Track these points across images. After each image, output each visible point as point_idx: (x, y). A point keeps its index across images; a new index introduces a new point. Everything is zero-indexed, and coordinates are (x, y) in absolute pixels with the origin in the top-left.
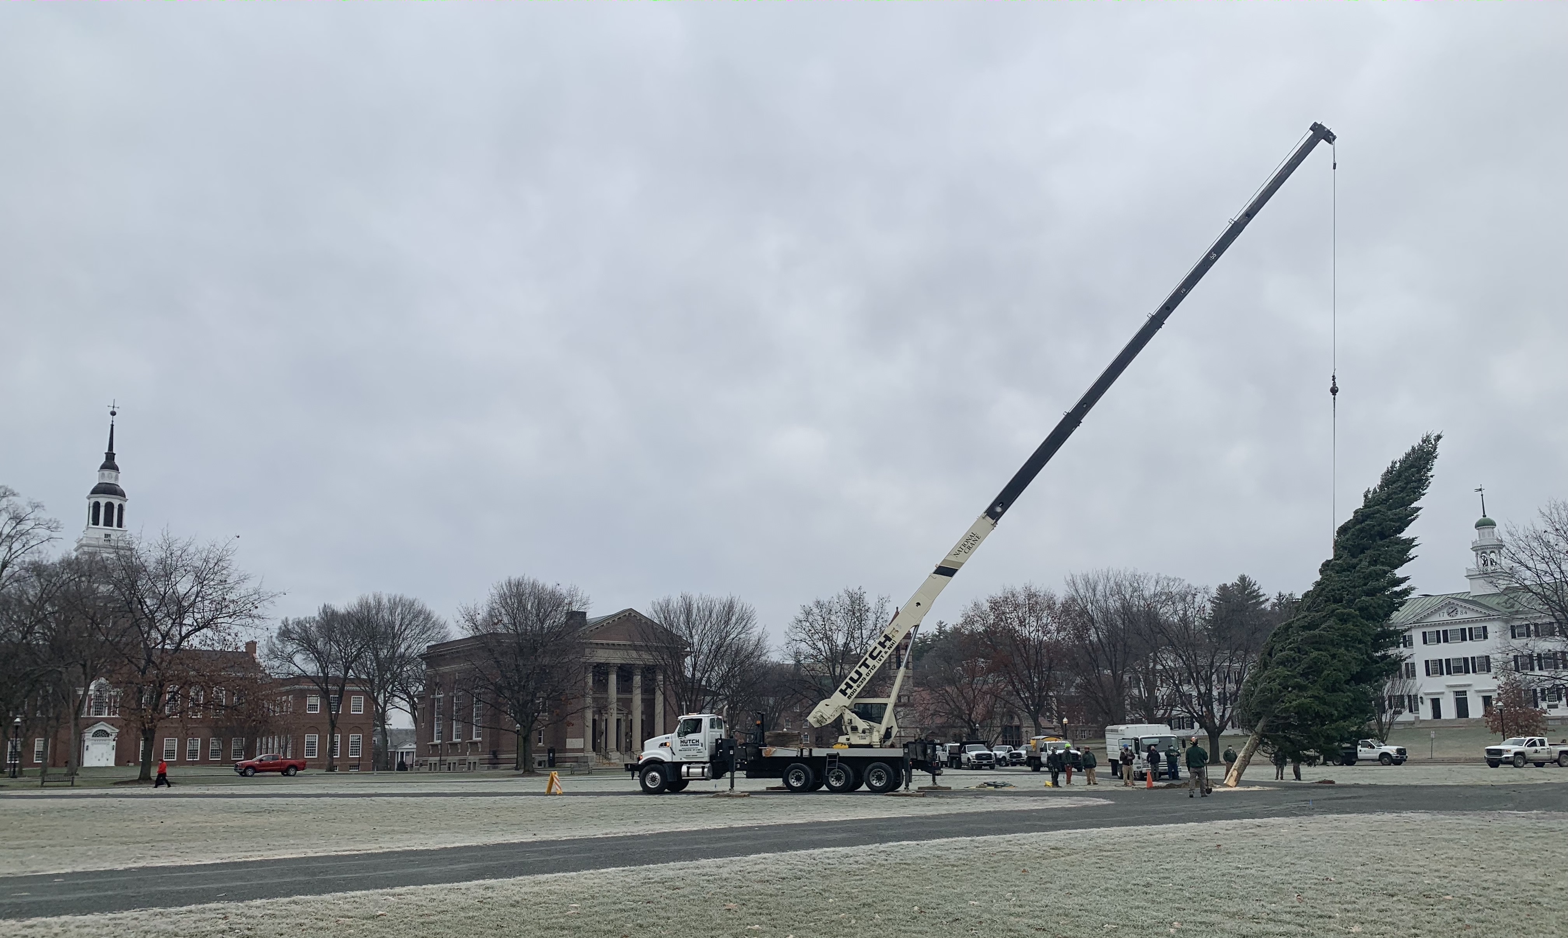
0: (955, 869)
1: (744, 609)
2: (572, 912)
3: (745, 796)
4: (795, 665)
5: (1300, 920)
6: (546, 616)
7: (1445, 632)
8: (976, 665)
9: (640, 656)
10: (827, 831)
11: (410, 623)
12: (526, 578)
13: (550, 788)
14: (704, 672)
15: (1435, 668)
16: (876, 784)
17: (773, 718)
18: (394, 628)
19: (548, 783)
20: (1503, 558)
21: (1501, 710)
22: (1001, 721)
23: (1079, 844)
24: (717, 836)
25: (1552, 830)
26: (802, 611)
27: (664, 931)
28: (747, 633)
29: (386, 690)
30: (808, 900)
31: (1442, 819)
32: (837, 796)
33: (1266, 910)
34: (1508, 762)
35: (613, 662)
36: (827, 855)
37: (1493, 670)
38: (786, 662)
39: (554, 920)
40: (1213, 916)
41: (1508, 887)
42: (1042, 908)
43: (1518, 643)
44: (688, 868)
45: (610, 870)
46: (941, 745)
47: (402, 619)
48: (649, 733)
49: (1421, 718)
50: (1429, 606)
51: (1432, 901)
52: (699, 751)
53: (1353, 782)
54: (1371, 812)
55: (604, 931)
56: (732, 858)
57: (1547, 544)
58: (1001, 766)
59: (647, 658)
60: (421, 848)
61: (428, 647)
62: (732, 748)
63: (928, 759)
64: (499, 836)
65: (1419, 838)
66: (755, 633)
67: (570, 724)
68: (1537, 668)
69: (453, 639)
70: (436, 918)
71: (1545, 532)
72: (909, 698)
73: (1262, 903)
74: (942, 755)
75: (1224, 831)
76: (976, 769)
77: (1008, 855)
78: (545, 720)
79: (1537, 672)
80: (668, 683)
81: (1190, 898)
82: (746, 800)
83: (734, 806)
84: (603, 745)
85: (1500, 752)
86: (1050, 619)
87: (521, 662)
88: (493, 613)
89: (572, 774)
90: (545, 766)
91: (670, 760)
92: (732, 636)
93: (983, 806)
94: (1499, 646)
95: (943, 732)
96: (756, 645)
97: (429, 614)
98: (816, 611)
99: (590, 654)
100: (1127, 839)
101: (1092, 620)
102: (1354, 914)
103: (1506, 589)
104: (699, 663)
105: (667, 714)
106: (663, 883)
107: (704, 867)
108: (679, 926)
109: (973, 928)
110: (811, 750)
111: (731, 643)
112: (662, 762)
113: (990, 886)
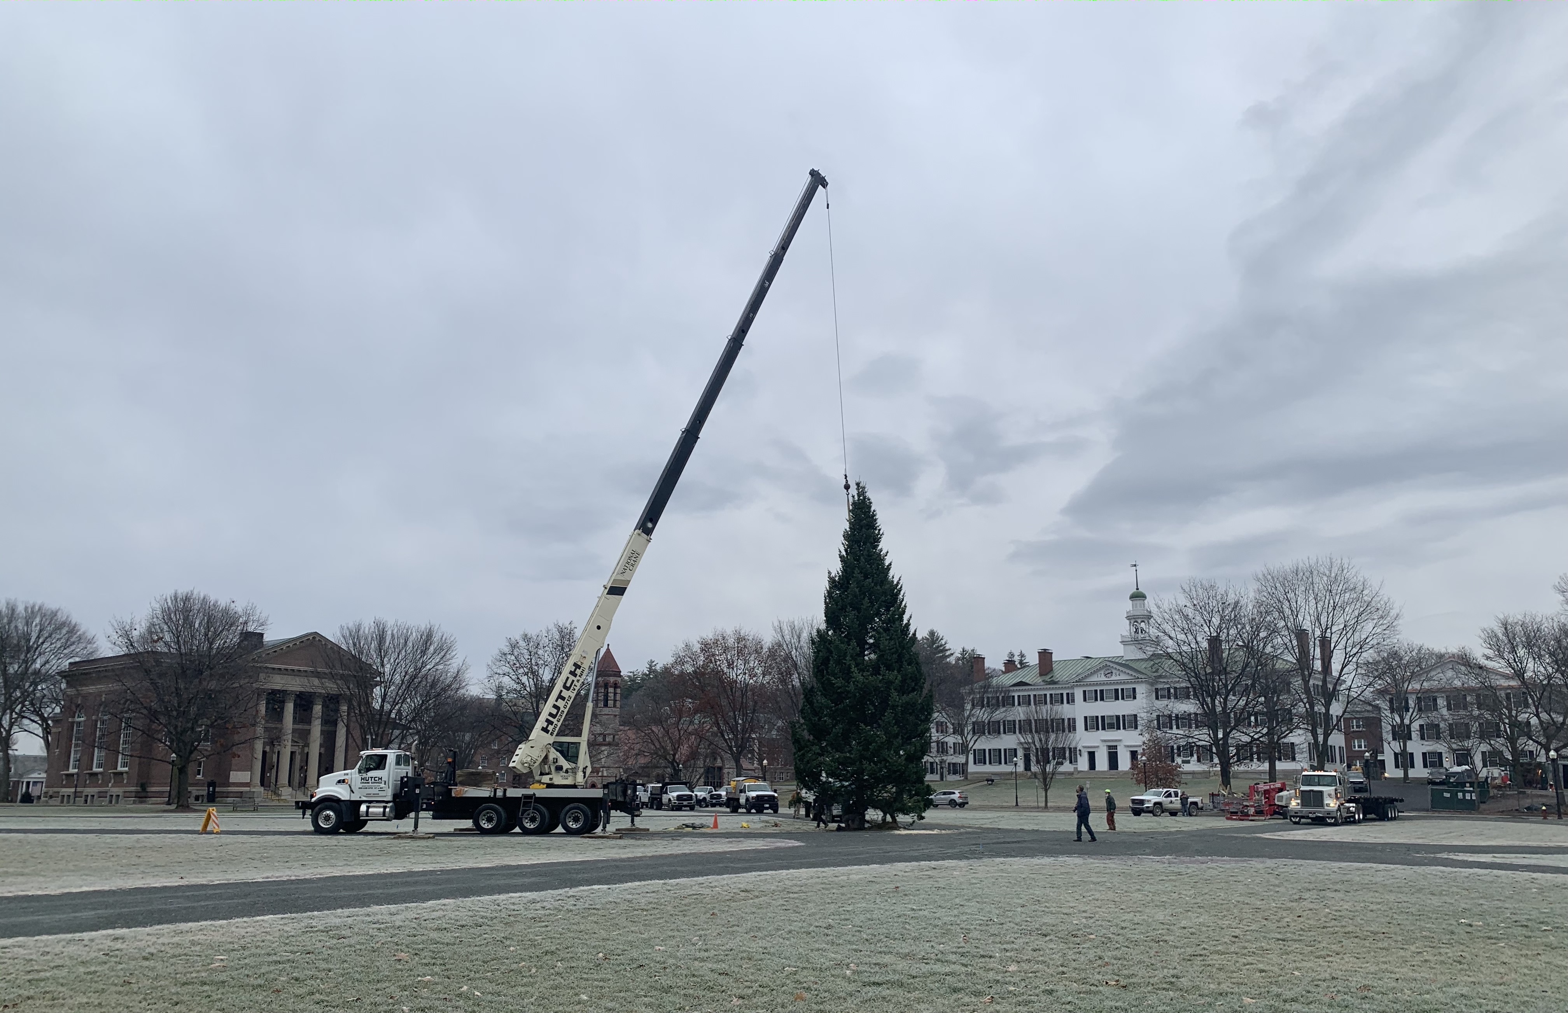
0: (645, 913)
1: (444, 639)
2: (217, 964)
3: (429, 838)
4: (496, 699)
5: (964, 961)
6: (217, 635)
7: (1102, 691)
8: (683, 706)
9: (322, 683)
10: (515, 875)
11: (50, 636)
12: (195, 593)
13: (206, 825)
14: (395, 703)
15: (1094, 723)
16: (573, 825)
17: (469, 755)
18: (29, 640)
19: (204, 820)
20: (1151, 628)
21: (1144, 764)
22: (705, 762)
23: (768, 886)
24: (394, 880)
25: (1180, 874)
26: (508, 644)
27: (323, 984)
28: (445, 665)
29: (12, 711)
30: (487, 949)
31: (1092, 863)
32: (531, 838)
33: (935, 951)
34: (1149, 811)
35: (291, 689)
36: (513, 900)
37: (1140, 728)
38: (487, 697)
39: (194, 975)
40: (887, 957)
41: (1142, 927)
42: (727, 953)
43: (1161, 704)
44: (357, 916)
45: (266, 918)
46: (643, 785)
47: (41, 631)
48: (327, 768)
49: (1079, 769)
50: (1089, 667)
51: (1078, 940)
52: (381, 790)
53: (1019, 827)
54: (1033, 856)
55: (253, 986)
56: (407, 905)
57: (1186, 617)
58: (701, 807)
59: (331, 687)
60: (39, 893)
61: (70, 664)
62: (418, 786)
63: (628, 800)
64: (138, 879)
65: (1072, 881)
66: (454, 665)
67: (234, 755)
68: (1175, 727)
69: (102, 656)
70: (48, 974)
71: (1185, 606)
72: (614, 737)
73: (932, 943)
74: (643, 795)
75: (903, 873)
76: (676, 810)
77: (698, 898)
78: (206, 750)
79: (1175, 731)
80: (353, 714)
81: (867, 940)
82: (430, 842)
83: (417, 849)
84: (273, 780)
85: (1142, 802)
86: (757, 662)
87: (182, 686)
88: (153, 630)
89: (234, 811)
90: (203, 801)
91: (348, 798)
92: (428, 667)
93: (679, 848)
94: (1145, 706)
95: (646, 773)
96: (455, 677)
97: (74, 627)
98: (522, 644)
99: (265, 679)
100: (814, 880)
101: (795, 665)
102: (1012, 953)
103: (1152, 655)
104: (389, 694)
105: (350, 748)
106: (327, 932)
107: (375, 914)
108: (341, 979)
109: (657, 974)
110: (505, 790)
111: (426, 675)
112: (338, 800)
113: (678, 931)
